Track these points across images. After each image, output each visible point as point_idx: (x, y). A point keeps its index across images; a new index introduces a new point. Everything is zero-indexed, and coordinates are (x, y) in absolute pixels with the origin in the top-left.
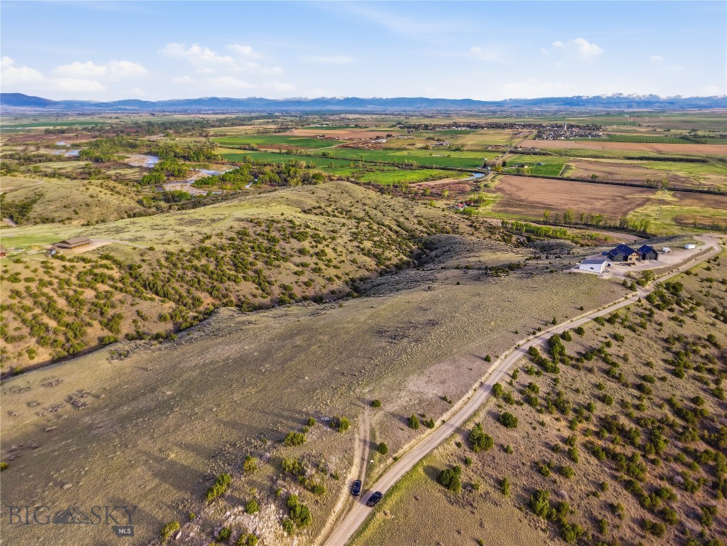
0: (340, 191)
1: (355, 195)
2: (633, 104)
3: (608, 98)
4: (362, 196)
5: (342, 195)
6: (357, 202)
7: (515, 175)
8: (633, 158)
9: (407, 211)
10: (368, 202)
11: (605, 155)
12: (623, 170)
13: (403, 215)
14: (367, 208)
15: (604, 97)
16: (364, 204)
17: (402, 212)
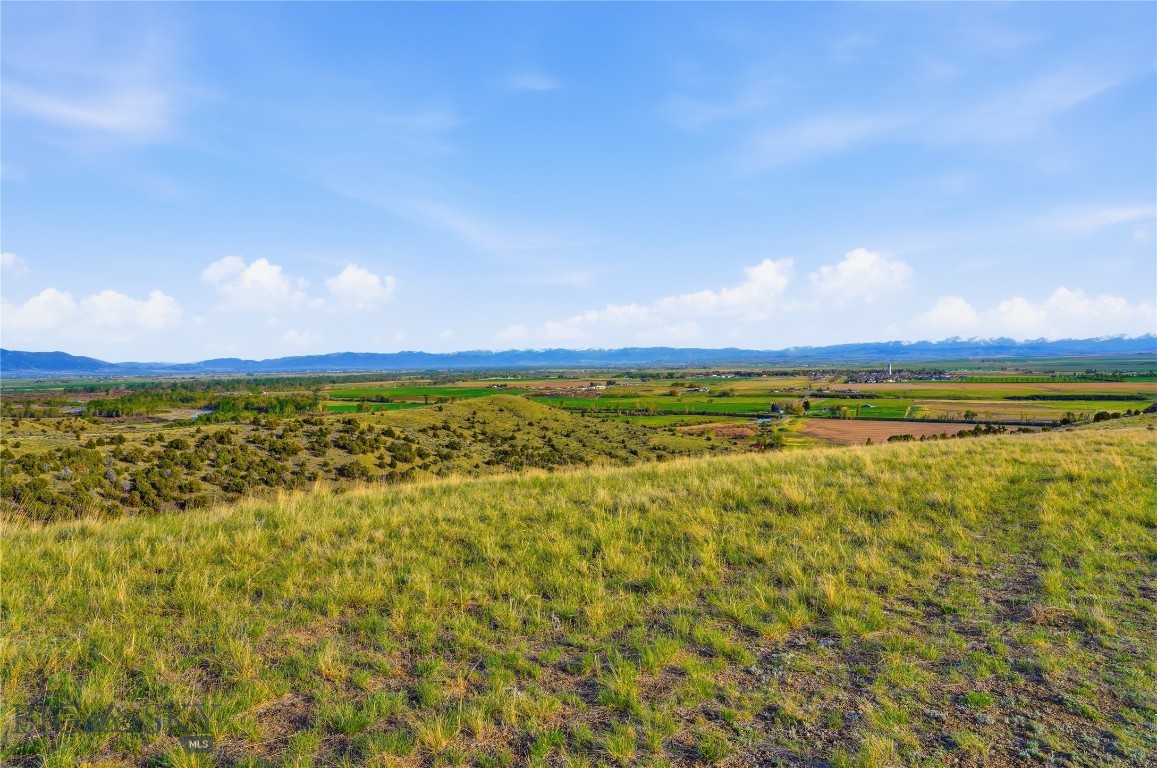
0: (496, 408)
1: (528, 415)
2: (979, 350)
3: (940, 343)
4: (542, 416)
5: (500, 414)
6: (530, 424)
7: (829, 418)
8: (1019, 398)
9: (634, 441)
10: (553, 425)
11: (970, 395)
12: (1009, 410)
13: (625, 447)
14: (549, 434)
15: (934, 342)
16: (545, 428)
17: (623, 442)
